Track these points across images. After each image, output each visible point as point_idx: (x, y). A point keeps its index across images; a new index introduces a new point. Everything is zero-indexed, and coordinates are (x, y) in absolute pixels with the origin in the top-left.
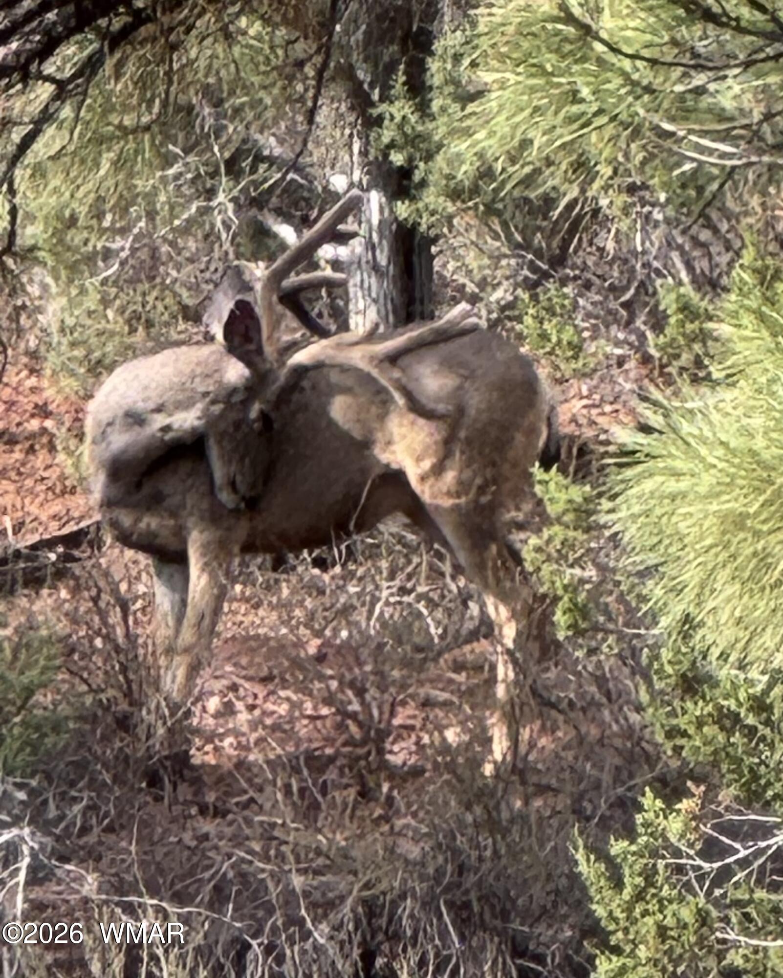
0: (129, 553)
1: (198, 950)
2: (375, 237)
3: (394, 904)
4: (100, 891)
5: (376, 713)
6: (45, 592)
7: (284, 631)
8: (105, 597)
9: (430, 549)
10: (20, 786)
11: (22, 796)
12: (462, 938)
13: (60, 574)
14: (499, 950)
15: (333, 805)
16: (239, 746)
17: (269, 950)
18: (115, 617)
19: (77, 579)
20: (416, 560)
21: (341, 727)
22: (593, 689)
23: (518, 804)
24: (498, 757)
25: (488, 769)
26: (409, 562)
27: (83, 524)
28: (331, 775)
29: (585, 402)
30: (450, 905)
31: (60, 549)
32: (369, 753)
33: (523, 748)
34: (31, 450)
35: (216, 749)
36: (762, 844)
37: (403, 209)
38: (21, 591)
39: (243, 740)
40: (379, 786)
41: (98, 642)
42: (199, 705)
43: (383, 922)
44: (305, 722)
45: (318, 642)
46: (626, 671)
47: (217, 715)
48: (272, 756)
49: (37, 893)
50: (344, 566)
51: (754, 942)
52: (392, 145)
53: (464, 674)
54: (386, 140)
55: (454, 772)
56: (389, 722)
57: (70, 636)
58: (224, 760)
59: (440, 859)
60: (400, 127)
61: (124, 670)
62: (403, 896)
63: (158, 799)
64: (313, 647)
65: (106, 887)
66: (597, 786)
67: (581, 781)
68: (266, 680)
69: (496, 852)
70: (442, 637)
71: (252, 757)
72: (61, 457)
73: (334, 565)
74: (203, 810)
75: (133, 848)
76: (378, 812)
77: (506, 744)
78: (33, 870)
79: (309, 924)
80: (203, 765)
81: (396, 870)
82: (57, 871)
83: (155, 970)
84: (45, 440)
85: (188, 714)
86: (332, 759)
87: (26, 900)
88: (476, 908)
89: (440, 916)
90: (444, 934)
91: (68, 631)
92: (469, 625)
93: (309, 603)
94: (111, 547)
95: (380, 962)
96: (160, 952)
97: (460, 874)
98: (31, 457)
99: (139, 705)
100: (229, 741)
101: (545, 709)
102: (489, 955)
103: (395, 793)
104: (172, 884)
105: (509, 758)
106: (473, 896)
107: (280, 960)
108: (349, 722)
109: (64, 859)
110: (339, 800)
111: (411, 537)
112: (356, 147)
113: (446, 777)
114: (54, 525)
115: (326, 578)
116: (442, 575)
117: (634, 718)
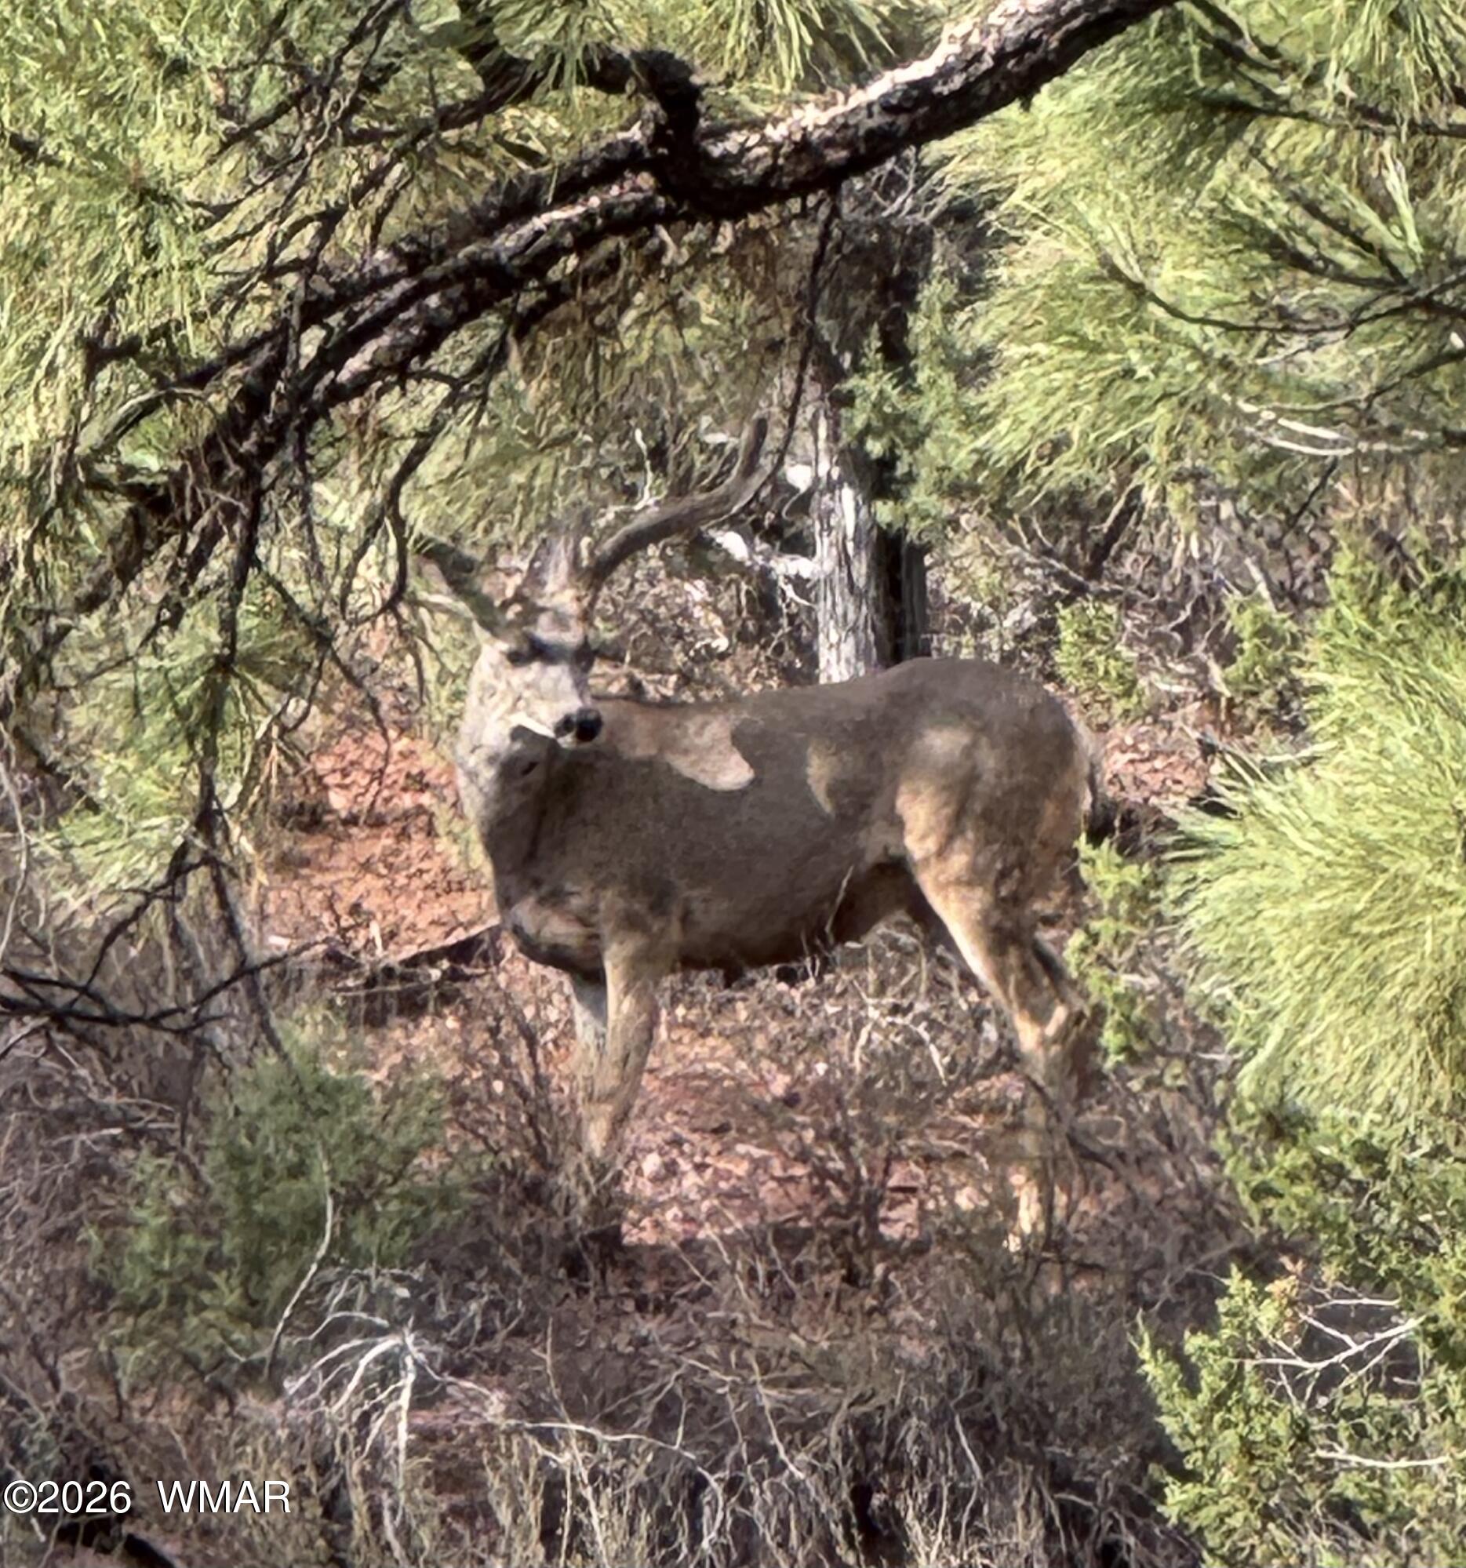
0: (536, 969)
1: (639, 1490)
2: (850, 546)
3: (895, 1424)
4: (507, 1414)
5: (864, 1172)
6: (426, 1022)
7: (742, 1065)
8: (506, 1027)
9: (930, 954)
10: (398, 1279)
11: (403, 1292)
12: (985, 1467)
13: (445, 999)
14: (1034, 1483)
15: (811, 1295)
16: (687, 1219)
17: (731, 1486)
18: (519, 1053)
19: (467, 1003)
20: (913, 969)
21: (821, 1191)
22: (1151, 1137)
23: (1054, 1289)
24: (1027, 1228)
25: (1013, 1244)
26: (903, 972)
27: (474, 931)
28: (808, 1255)
29: (1130, 756)
30: (967, 1423)
31: (445, 964)
32: (857, 1226)
33: (1059, 1214)
34: (403, 835)
35: (657, 1224)
36: (1379, 1336)
37: (885, 511)
38: (394, 1020)
39: (692, 1212)
40: (871, 1269)
41: (498, 1086)
42: (634, 1165)
43: (881, 1448)
44: (772, 1184)
45: (787, 1079)
46: (1192, 1110)
47: (656, 1179)
48: (728, 1231)
49: (424, 1418)
50: (819, 979)
51: (1369, 1463)
52: (867, 430)
53: (980, 1119)
54: (859, 423)
55: (969, 1250)
56: (883, 1185)
57: (462, 1077)
58: (667, 1237)
59: (954, 1365)
60: (877, 406)
61: (532, 1121)
62: (905, 1414)
63: (582, 1291)
64: (779, 1084)
65: (516, 1408)
66: (1158, 1263)
67: (1136, 1256)
68: (720, 1131)
69: (1026, 1350)
70: (950, 1069)
71: (701, 1235)
72: (442, 844)
73: (805, 977)
74: (641, 1306)
75: (547, 1357)
76: (870, 1302)
77: (1036, 1208)
78: (417, 1388)
79: (782, 1455)
80: (640, 1247)
81: (895, 1380)
82: (450, 1390)
83: (582, 1516)
84: (423, 820)
85: (618, 1178)
86: (808, 1234)
87: (411, 1429)
88: (1003, 1427)
89: (956, 1439)
90: (960, 1461)
91: (458, 1071)
92: (985, 1054)
93: (774, 1028)
94: (511, 961)
95: (877, 1500)
96: (588, 1493)
97: (981, 1384)
98: (404, 845)
99: (554, 1169)
100: (673, 1212)
101: (1088, 1165)
102: (1021, 1489)
103: (892, 1277)
104: (603, 1403)
105: (1041, 1227)
106: (999, 1412)
107: (746, 1500)
108: (829, 1183)
109: (461, 1372)
110: (819, 1290)
111: (904, 939)
112: (823, 432)
113: (959, 1255)
114: (436, 933)
115: (796, 994)
116: (947, 986)
117: (1205, 1172)
